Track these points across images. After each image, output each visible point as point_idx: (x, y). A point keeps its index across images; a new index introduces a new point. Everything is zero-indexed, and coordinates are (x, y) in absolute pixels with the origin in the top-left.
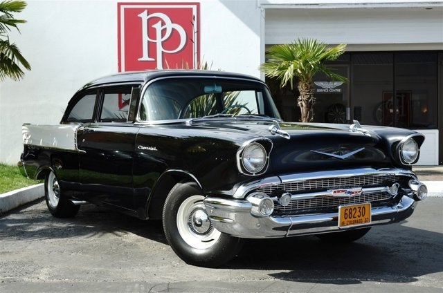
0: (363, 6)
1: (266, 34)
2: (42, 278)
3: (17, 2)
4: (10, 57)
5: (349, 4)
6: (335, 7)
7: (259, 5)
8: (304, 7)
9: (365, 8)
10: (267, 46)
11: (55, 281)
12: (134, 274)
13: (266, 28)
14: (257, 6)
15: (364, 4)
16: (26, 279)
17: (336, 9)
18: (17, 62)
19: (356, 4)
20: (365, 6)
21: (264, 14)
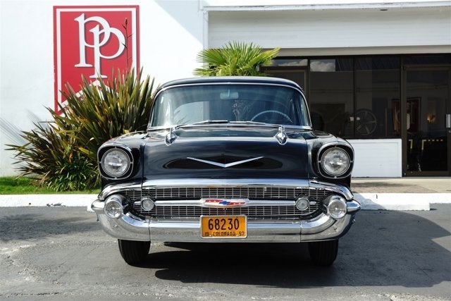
0: (311, 8)
1: (211, 39)
5: (296, 6)
6: (281, 9)
7: (201, 8)
8: (249, 9)
9: (314, 10)
13: (209, 32)
14: (199, 8)
15: (312, 5)
17: (283, 11)
19: (304, 5)
20: (314, 8)
21: (206, 17)
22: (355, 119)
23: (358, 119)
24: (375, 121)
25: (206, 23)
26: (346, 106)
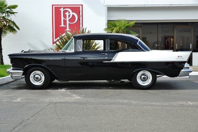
0: (144, 6)
1: (108, 16)
2: (18, 100)
3: (14, 5)
4: (12, 26)
5: (139, 5)
7: (105, 6)
8: (122, 6)
10: (108, 21)
11: (22, 101)
12: (47, 100)
13: (108, 14)
14: (104, 6)
16: (13, 101)
18: (15, 27)
19: (141, 5)
21: (107, 9)
22: (158, 45)
23: (159, 45)
24: (163, 46)
25: (107, 11)
26: (147, 38)
